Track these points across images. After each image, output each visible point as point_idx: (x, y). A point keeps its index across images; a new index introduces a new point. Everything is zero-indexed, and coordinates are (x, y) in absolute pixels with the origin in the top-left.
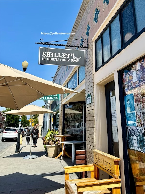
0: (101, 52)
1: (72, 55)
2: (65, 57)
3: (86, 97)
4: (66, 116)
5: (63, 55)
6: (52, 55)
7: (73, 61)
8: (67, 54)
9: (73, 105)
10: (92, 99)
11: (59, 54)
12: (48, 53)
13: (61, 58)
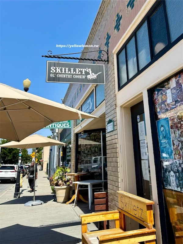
0: (125, 67)
1: (89, 70)
2: (80, 73)
3: (106, 123)
4: (80, 149)
5: (77, 71)
6: (63, 70)
7: (89, 77)
8: (81, 70)
9: (89, 134)
10: (114, 126)
11: (72, 69)
12: (57, 68)
13: (74, 74)
